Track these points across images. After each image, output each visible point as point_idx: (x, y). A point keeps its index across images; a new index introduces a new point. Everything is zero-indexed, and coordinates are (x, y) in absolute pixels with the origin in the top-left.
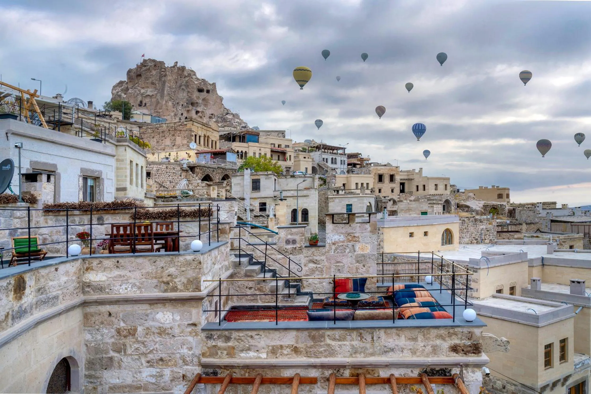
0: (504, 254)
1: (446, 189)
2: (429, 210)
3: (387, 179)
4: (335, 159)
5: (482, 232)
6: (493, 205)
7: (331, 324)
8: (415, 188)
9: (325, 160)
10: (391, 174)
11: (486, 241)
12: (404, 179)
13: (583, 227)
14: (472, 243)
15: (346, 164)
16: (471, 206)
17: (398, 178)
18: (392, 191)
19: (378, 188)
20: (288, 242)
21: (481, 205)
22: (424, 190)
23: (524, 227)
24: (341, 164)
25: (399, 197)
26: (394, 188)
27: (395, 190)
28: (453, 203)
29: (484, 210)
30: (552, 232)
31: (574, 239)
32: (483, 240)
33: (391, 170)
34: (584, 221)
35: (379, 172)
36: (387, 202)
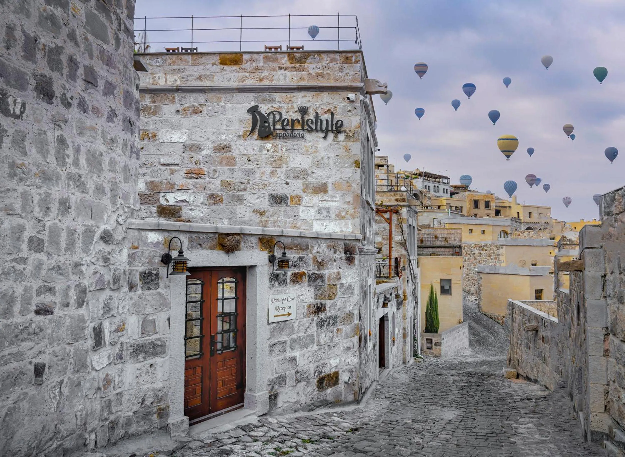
3: (482, 205)
4: (438, 187)
9: (427, 187)
10: (487, 200)
12: (499, 206)
15: (449, 193)
17: (493, 205)
19: (474, 212)
22: (519, 217)
24: (444, 192)
26: (490, 213)
33: (487, 197)
35: (475, 198)
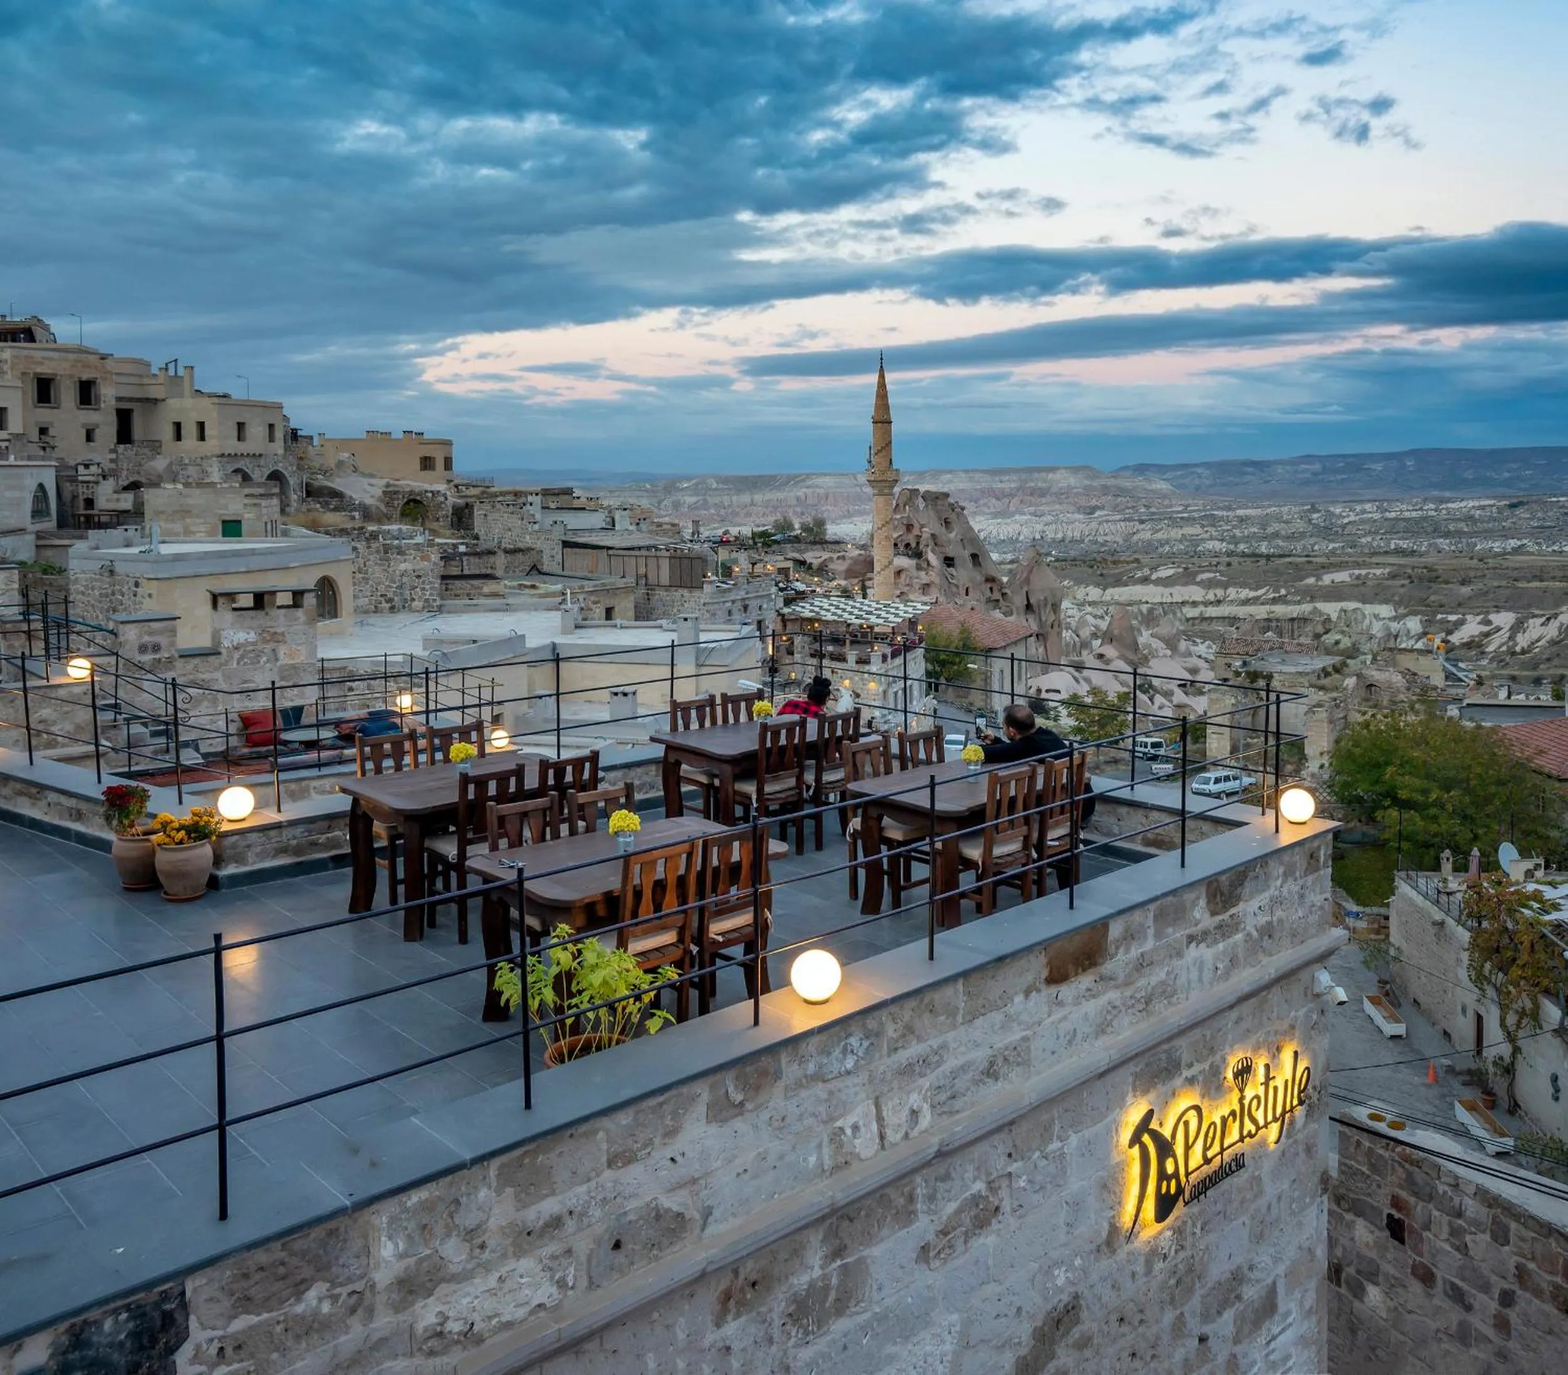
0: (475, 642)
1: (272, 439)
2: (246, 516)
3: (68, 395)
5: (405, 579)
6: (411, 493)
7: (314, 772)
8: (168, 433)
10: (85, 377)
11: (415, 603)
12: (131, 400)
13: (633, 560)
14: (377, 610)
16: (348, 492)
17: (108, 394)
18: (89, 437)
19: (36, 423)
20: (143, 649)
21: (379, 492)
22: (202, 438)
23: (500, 560)
25: (114, 456)
26: (97, 426)
27: (98, 434)
28: (292, 481)
29: (387, 504)
30: (565, 573)
31: (612, 591)
32: (406, 600)
33: (84, 366)
34: (635, 544)
35: (39, 370)
36: (97, 483)
